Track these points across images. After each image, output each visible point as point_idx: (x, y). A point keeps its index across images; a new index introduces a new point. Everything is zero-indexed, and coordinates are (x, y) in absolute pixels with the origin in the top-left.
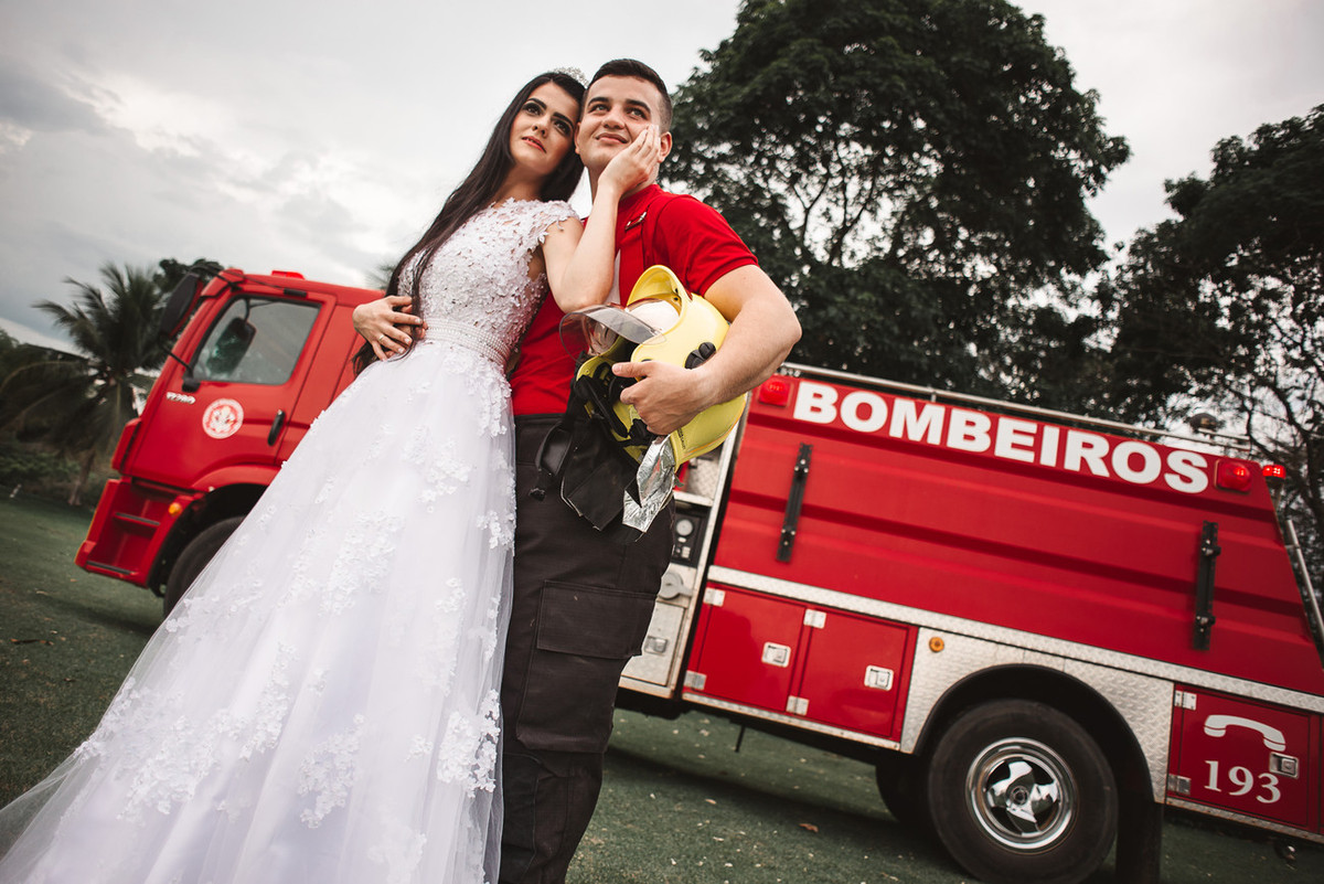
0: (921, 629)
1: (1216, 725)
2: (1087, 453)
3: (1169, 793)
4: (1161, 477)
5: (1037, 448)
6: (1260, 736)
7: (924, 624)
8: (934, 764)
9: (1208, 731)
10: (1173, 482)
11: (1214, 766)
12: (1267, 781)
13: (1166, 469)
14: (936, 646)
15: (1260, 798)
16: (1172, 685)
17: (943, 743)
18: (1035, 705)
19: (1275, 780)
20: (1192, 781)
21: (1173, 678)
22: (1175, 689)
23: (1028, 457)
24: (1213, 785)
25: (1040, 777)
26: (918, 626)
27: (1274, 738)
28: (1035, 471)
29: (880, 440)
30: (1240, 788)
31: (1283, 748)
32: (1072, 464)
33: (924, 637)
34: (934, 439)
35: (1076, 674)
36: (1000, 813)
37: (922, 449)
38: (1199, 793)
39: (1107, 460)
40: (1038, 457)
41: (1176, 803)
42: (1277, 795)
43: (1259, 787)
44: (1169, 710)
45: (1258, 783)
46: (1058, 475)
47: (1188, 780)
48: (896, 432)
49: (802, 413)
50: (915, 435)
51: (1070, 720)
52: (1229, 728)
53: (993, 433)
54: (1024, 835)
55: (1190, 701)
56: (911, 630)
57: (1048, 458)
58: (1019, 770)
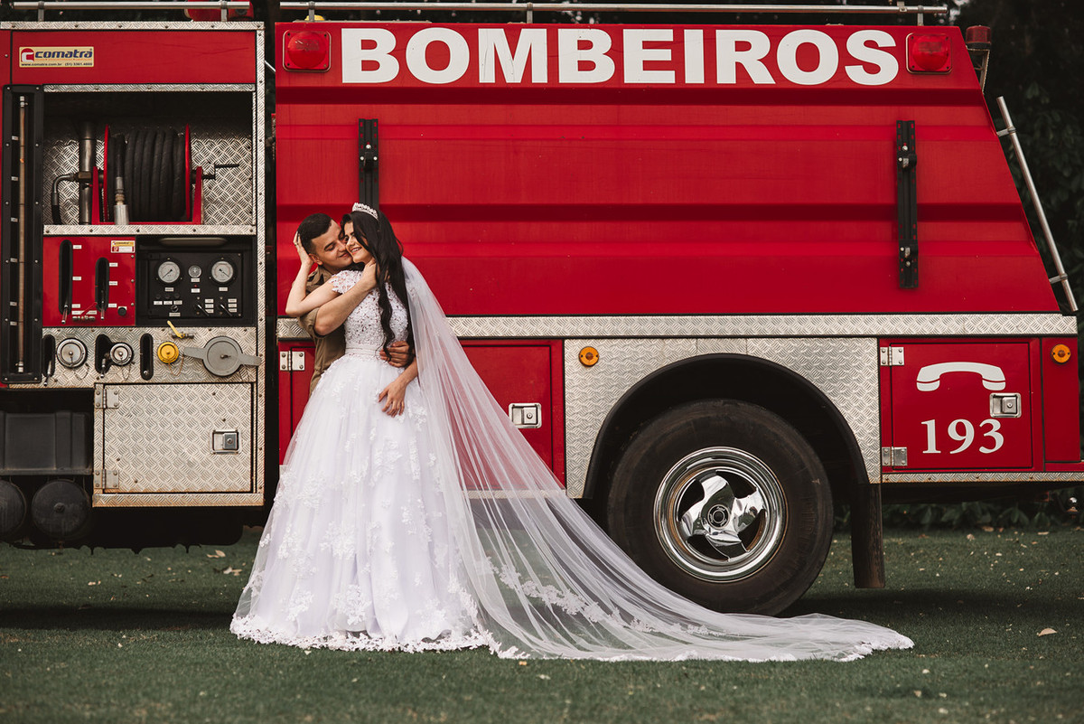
0: (566, 341)
1: (929, 377)
2: (743, 57)
3: (885, 470)
4: (841, 71)
5: (677, 64)
6: (977, 378)
7: (568, 334)
8: (612, 504)
9: (921, 387)
10: (857, 75)
11: (931, 425)
12: (989, 427)
13: (846, 59)
14: (588, 359)
15: (983, 450)
16: (875, 341)
17: (617, 475)
18: (720, 403)
19: (997, 425)
20: (908, 450)
21: (875, 333)
22: (879, 346)
23: (668, 77)
24: (932, 448)
25: (739, 488)
26: (563, 339)
27: (992, 376)
28: (680, 94)
29: (467, 92)
30: (961, 443)
31: (1003, 386)
32: (726, 76)
33: (572, 350)
34: (540, 76)
35: (763, 355)
36: (700, 543)
37: (526, 93)
38: (919, 462)
39: (770, 61)
40: (680, 74)
41: (894, 478)
42: (1000, 441)
43: (981, 438)
44: (875, 372)
45: (979, 432)
46: (710, 94)
47: (903, 449)
48: (487, 76)
49: (352, 74)
50: (513, 76)
51: (764, 412)
52: (944, 378)
53: (616, 53)
54: (731, 560)
55: (897, 356)
56: (554, 345)
57: (695, 74)
58: (713, 485)
